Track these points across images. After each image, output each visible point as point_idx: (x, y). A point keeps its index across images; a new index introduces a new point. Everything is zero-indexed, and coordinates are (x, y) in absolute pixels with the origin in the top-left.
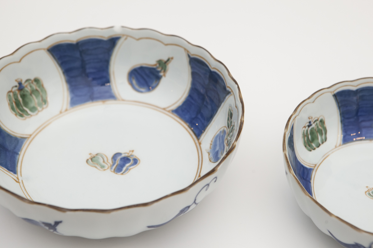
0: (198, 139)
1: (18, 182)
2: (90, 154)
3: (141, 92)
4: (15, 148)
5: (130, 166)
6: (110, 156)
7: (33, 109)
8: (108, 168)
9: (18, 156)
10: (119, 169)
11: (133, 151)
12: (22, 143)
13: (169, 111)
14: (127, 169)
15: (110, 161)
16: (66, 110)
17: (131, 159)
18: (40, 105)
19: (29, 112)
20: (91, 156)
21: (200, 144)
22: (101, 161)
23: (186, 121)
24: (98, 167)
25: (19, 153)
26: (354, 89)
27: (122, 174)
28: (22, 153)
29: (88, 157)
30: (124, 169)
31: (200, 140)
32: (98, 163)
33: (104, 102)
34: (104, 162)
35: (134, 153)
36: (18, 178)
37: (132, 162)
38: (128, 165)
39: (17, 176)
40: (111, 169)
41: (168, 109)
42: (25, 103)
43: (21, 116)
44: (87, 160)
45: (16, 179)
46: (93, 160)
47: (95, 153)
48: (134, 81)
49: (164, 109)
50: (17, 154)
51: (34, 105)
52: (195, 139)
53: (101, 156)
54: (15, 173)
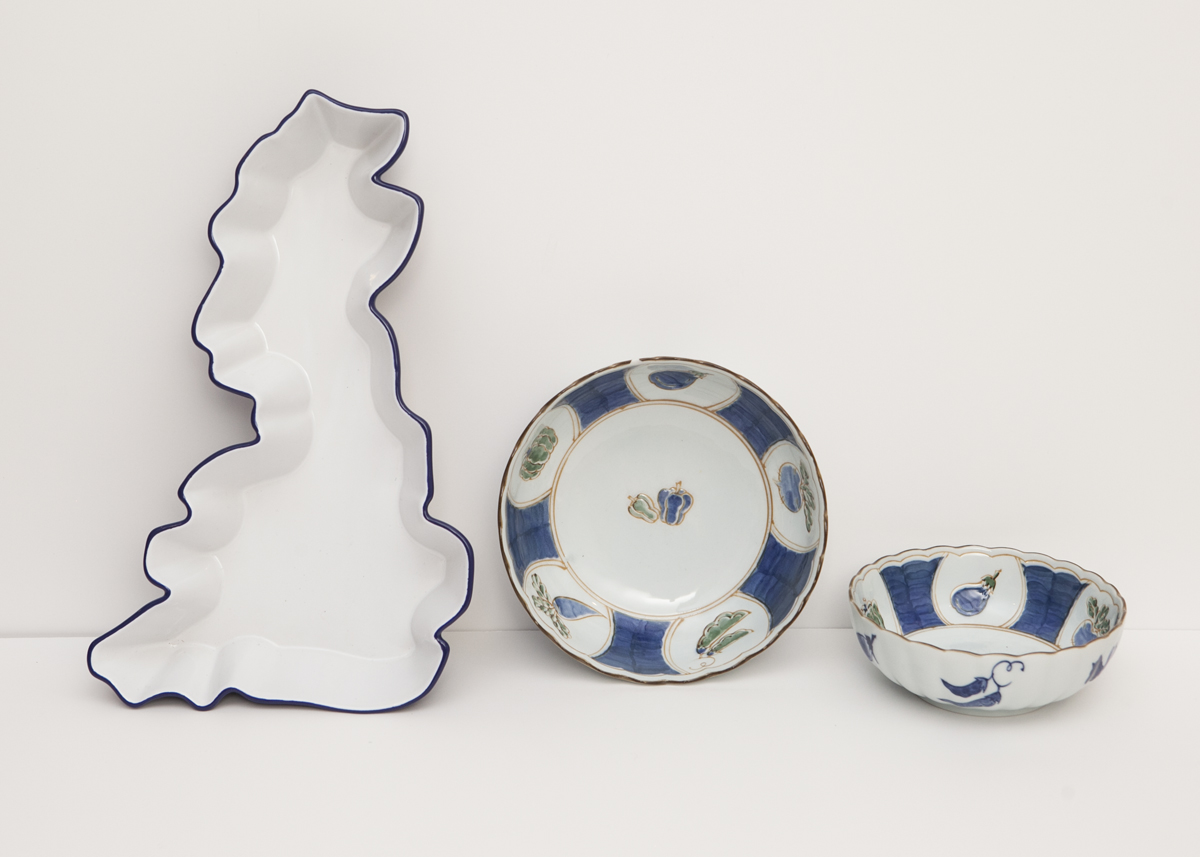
0: (761, 459)
1: (565, 568)
2: (629, 497)
3: (670, 389)
5: (683, 509)
6: (655, 497)
7: (544, 456)
8: (658, 518)
9: (550, 528)
10: (671, 517)
11: (680, 483)
12: (547, 506)
13: (713, 412)
14: (681, 515)
15: (657, 505)
16: (580, 435)
17: (682, 497)
18: (549, 447)
19: (541, 463)
20: (632, 501)
21: (764, 467)
22: (646, 507)
23: (739, 429)
24: (646, 518)
25: (549, 522)
26: (900, 565)
27: (677, 524)
28: (551, 521)
29: (629, 503)
30: (677, 514)
31: (763, 461)
32: (644, 512)
33: (622, 408)
34: (650, 508)
35: (683, 487)
36: (563, 563)
37: (683, 501)
38: (680, 508)
39: (561, 560)
40: (662, 518)
41: (710, 409)
42: (535, 459)
43: (535, 474)
44: (629, 508)
45: (561, 564)
46: (635, 506)
47: (634, 496)
48: (659, 380)
49: (705, 408)
50: (548, 525)
51: (543, 451)
52: (756, 457)
53: (644, 498)
54: (557, 556)
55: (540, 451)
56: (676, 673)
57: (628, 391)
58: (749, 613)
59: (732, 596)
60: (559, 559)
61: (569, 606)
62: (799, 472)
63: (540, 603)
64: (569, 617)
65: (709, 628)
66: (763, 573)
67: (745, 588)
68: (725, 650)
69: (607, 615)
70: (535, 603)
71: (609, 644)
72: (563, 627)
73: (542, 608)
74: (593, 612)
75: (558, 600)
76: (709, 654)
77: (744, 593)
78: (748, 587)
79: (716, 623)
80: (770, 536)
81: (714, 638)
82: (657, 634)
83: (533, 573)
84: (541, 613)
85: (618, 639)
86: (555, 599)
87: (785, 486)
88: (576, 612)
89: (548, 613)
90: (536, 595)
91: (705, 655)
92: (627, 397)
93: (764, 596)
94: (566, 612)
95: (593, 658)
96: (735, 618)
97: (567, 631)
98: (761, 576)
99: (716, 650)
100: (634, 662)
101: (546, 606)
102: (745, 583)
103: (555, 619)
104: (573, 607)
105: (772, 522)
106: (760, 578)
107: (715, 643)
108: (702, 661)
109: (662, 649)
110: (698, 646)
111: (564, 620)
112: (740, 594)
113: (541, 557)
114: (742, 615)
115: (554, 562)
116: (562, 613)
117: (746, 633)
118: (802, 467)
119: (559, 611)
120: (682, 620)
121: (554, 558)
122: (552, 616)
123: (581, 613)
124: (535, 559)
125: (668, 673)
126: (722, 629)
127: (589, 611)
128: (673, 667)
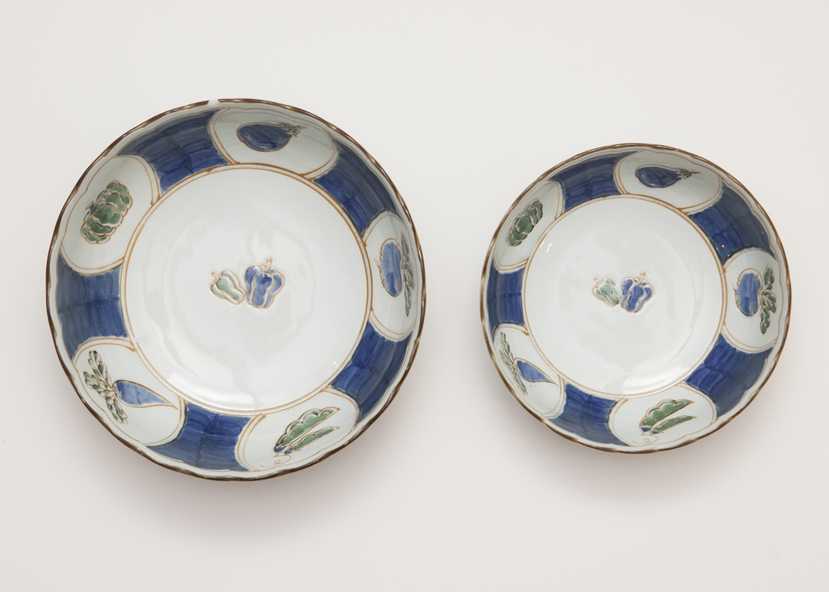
0: (361, 237)
1: (133, 350)
2: (213, 274)
3: (263, 150)
4: (111, 292)
5: (273, 291)
6: (242, 275)
7: (115, 219)
8: (243, 300)
9: (119, 302)
11: (271, 261)
12: (117, 277)
13: (310, 180)
14: (270, 298)
15: (244, 283)
16: (159, 198)
17: (272, 277)
18: (121, 208)
19: (111, 226)
20: (216, 278)
21: (365, 245)
22: (232, 286)
23: (339, 201)
24: (230, 298)
25: (119, 296)
27: (265, 307)
28: (121, 295)
29: (212, 279)
30: (266, 297)
31: (364, 239)
32: (228, 291)
33: (209, 170)
34: (235, 287)
35: (273, 266)
36: (132, 343)
37: (273, 282)
38: (269, 289)
39: (129, 340)
40: (248, 299)
41: (308, 177)
42: (104, 219)
43: (103, 238)
44: (212, 286)
45: (129, 345)
46: (219, 285)
47: (219, 271)
48: (249, 138)
49: (302, 175)
50: (117, 299)
51: (114, 211)
52: (357, 234)
53: (229, 276)
54: (125, 335)
55: (109, 210)
56: (245, 470)
57: (216, 151)
58: (338, 409)
59: (321, 391)
60: (127, 339)
61: (134, 392)
62: (400, 248)
63: (94, 382)
64: (131, 403)
65: (292, 426)
66: (358, 366)
67: (337, 383)
68: (305, 448)
69: (178, 406)
70: (86, 381)
71: (175, 436)
72: (119, 412)
73: (95, 387)
74: (162, 401)
75: (120, 385)
76: (287, 453)
77: (335, 388)
78: (340, 382)
79: (301, 420)
80: (369, 325)
81: (296, 436)
82: (233, 430)
83: (92, 349)
84: (93, 393)
85: (186, 431)
86: (117, 382)
87: (387, 267)
88: (141, 399)
89: (103, 394)
90: (91, 372)
91: (282, 453)
92: (213, 158)
93: (356, 392)
94: (128, 397)
95: (149, 447)
96: (322, 415)
97: (124, 416)
98: (355, 370)
99: (295, 448)
100: (199, 457)
101: (103, 387)
102: (337, 378)
103: (111, 402)
104: (138, 393)
105: (371, 309)
106: (354, 372)
107: (295, 442)
108: (278, 458)
109: (236, 447)
110: (277, 445)
111: (122, 405)
112: (331, 389)
113: (105, 334)
114: (330, 412)
115: (121, 341)
116: (123, 397)
117: (330, 431)
118: (404, 242)
119: (119, 394)
120: (264, 417)
121: (122, 337)
122: (107, 398)
123: (147, 401)
124: (96, 335)
125: (235, 470)
126: (307, 427)
127: (157, 400)
128: (243, 464)
